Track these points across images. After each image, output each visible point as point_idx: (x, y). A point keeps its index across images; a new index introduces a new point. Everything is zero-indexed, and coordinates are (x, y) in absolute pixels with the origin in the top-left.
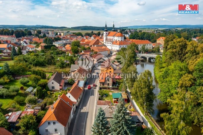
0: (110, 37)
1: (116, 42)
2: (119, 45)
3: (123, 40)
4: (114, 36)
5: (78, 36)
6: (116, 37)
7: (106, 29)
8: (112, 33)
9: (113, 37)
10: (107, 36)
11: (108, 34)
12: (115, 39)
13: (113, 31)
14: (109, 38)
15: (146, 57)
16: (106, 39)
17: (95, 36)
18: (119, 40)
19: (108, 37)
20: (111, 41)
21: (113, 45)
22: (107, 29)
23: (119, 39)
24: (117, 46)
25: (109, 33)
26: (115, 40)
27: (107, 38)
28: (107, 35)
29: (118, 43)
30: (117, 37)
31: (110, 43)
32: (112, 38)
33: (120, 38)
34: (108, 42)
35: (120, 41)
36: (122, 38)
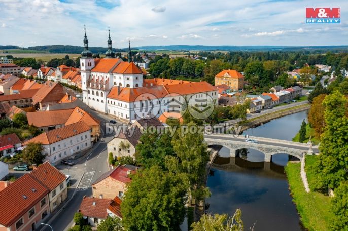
0: (99, 74)
1: (120, 92)
2: (130, 102)
3: (140, 86)
4: (111, 72)
5: (22, 68)
6: (117, 76)
7: (86, 52)
8: (106, 61)
9: (108, 76)
10: (90, 71)
11: (93, 65)
12: (114, 80)
13: (108, 55)
14: (96, 78)
16: (89, 81)
18: (128, 85)
19: (94, 74)
20: (102, 87)
21: (110, 100)
23: (127, 82)
24: (124, 104)
25: (96, 63)
26: (115, 83)
27: (90, 76)
28: (90, 68)
29: (126, 93)
30: (122, 76)
31: (100, 92)
32: (105, 79)
33: (131, 77)
34: (95, 91)
35: (132, 87)
36: (137, 78)
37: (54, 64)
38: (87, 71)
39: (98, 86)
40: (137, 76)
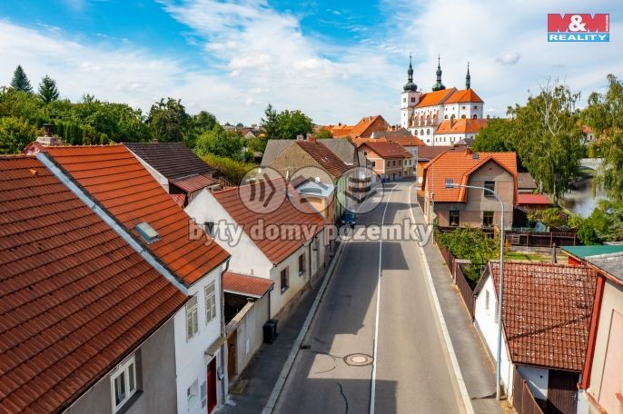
0: (425, 109)
1: (453, 125)
2: (465, 133)
3: (479, 117)
4: (442, 104)
6: (449, 107)
7: (410, 84)
8: (434, 94)
9: (438, 108)
10: (414, 107)
11: (417, 100)
12: (446, 113)
14: (421, 115)
16: (411, 120)
18: (464, 117)
19: (417, 110)
20: (429, 123)
21: (438, 137)
23: (462, 112)
24: (458, 135)
25: (421, 99)
26: (446, 117)
27: (413, 114)
28: (413, 104)
29: (462, 124)
30: (456, 106)
31: (425, 130)
32: (434, 113)
33: (468, 107)
35: (468, 117)
36: (476, 107)
38: (409, 107)
39: (423, 123)
40: (475, 104)
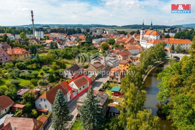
0: (146, 35)
1: (151, 41)
2: (153, 44)
3: (158, 39)
4: (149, 35)
5: (121, 35)
7: (143, 28)
8: (149, 31)
9: (148, 36)
12: (150, 37)
13: (150, 29)
14: (145, 37)
15: (179, 57)
16: (142, 38)
17: (136, 35)
18: (154, 39)
19: (144, 35)
20: (146, 39)
21: (148, 44)
22: (145, 28)
23: (154, 38)
24: (151, 44)
25: (146, 32)
27: (143, 36)
29: (153, 41)
30: (152, 36)
31: (145, 41)
32: (147, 37)
33: (155, 36)
34: (144, 41)
35: (155, 39)
36: (157, 37)
37: (132, 33)
38: (142, 34)
39: (145, 39)
40: (157, 36)
